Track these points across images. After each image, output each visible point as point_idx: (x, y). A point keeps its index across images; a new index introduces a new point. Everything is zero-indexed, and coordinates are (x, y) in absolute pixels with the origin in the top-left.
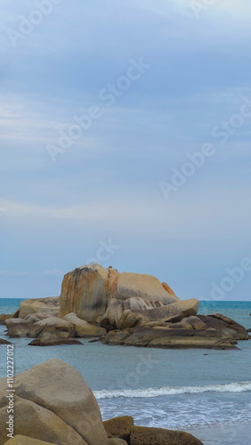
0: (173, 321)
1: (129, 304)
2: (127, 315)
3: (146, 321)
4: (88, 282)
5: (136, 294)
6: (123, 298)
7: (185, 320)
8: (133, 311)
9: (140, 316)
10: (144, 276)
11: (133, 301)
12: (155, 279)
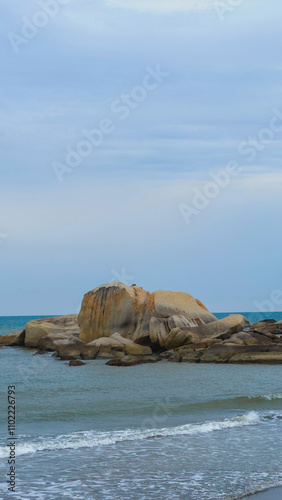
0: (222, 337)
1: (173, 322)
2: (176, 333)
3: (195, 338)
4: (116, 301)
5: (177, 312)
6: (164, 317)
7: (235, 335)
8: (181, 329)
9: (190, 333)
10: (179, 293)
11: (176, 318)
12: (190, 297)
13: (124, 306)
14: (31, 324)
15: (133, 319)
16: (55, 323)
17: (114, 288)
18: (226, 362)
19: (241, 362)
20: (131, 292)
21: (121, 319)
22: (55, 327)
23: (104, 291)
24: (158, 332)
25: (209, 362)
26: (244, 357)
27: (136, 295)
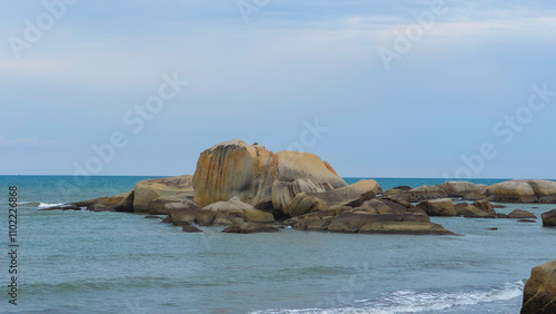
0: (353, 204)
1: (299, 186)
2: (302, 199)
3: (322, 205)
4: (236, 161)
5: (303, 176)
6: (289, 181)
7: (366, 203)
8: (307, 194)
9: (316, 199)
10: (306, 154)
11: (301, 182)
12: (318, 158)
13: (244, 167)
14: (140, 185)
15: (254, 182)
16: (167, 184)
17: (233, 147)
18: (357, 232)
19: (372, 232)
20: (252, 151)
21: (241, 182)
22: (167, 188)
23: (222, 149)
24: (282, 197)
25: (337, 231)
26: (376, 226)
27: (258, 155)
